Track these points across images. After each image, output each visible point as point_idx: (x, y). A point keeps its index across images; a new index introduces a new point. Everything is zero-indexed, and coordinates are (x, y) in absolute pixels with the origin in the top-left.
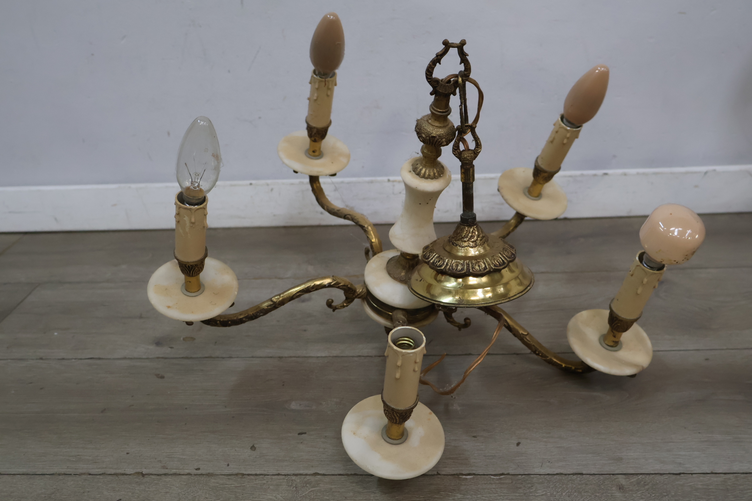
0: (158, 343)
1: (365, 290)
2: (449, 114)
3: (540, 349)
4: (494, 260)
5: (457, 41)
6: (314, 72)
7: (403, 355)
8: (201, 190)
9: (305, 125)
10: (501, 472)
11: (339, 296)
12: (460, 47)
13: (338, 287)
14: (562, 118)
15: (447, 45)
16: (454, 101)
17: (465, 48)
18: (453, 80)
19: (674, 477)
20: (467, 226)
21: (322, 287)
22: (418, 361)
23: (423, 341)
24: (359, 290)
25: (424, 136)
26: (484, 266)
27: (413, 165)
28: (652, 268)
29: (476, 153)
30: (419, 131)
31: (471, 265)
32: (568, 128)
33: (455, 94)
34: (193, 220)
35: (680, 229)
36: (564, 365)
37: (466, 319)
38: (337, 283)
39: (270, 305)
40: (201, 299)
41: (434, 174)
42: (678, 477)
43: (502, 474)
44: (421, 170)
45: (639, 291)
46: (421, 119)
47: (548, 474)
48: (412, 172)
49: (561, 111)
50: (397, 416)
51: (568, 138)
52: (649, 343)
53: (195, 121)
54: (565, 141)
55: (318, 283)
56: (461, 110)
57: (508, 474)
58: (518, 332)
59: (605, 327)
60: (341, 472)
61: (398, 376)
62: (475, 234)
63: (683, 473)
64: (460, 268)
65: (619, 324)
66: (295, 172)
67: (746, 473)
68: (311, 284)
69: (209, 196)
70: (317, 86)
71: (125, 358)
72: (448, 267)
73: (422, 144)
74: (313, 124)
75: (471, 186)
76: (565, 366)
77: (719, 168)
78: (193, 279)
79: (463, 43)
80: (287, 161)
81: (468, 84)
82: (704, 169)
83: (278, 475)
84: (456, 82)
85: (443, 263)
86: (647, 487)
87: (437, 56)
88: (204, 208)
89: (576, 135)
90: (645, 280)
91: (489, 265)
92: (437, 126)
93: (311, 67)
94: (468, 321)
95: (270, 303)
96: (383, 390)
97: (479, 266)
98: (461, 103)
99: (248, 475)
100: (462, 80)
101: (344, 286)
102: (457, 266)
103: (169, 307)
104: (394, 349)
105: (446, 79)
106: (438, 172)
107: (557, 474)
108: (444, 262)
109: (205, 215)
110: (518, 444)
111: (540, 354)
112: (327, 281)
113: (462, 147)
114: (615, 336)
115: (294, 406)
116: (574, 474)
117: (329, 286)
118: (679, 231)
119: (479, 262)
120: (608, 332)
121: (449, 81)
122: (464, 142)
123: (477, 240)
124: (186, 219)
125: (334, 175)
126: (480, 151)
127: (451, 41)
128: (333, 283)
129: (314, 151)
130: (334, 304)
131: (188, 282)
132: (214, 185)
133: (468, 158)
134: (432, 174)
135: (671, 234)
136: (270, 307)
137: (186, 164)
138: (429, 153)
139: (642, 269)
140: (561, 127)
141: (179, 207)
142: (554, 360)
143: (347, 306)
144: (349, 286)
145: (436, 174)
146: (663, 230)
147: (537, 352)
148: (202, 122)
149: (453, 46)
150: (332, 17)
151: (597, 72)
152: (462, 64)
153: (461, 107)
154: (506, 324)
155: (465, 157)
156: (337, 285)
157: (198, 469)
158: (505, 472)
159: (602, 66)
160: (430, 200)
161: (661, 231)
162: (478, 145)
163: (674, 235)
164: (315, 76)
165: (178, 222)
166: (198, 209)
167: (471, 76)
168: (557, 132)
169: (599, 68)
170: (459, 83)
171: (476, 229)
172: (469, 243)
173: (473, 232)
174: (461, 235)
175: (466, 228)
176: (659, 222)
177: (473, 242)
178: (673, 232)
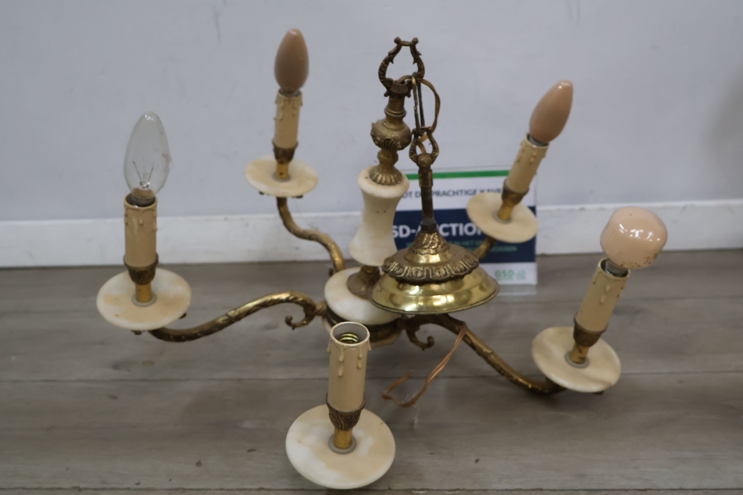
0: (116, 366)
1: (325, 307)
2: (404, 116)
3: (504, 368)
4: (456, 266)
5: (410, 40)
6: (280, 92)
7: (345, 349)
8: (150, 191)
9: (271, 147)
10: (456, 488)
11: (298, 315)
12: (413, 45)
13: (297, 303)
14: (528, 137)
15: (399, 43)
16: (409, 103)
17: (418, 47)
18: (408, 81)
20: (427, 233)
21: (280, 301)
22: (361, 356)
23: (366, 335)
24: (319, 307)
25: (378, 139)
26: (444, 272)
27: (370, 172)
28: (615, 275)
29: (433, 157)
30: (374, 136)
31: (430, 271)
32: (535, 146)
33: (409, 96)
34: (141, 222)
35: (642, 231)
36: (530, 386)
37: (430, 338)
38: (295, 298)
39: (226, 320)
40: (151, 309)
41: (391, 180)
43: (458, 490)
44: (378, 176)
45: (602, 300)
46: (377, 123)
47: (506, 490)
48: (369, 178)
49: (526, 129)
50: (343, 420)
51: (534, 157)
52: (617, 361)
53: (142, 118)
54: (532, 160)
55: (276, 297)
56: (416, 111)
57: (464, 490)
58: (482, 350)
59: (571, 342)
60: (287, 487)
61: (340, 373)
62: (435, 241)
65: (584, 337)
66: (261, 193)
68: (269, 298)
69: (159, 197)
70: (282, 104)
71: (80, 381)
72: (407, 274)
73: (378, 149)
74: (279, 145)
75: (429, 190)
76: (532, 387)
78: (143, 288)
79: (415, 42)
80: (253, 182)
81: (423, 86)
82: (682, 204)
83: (222, 489)
84: (410, 83)
85: (403, 271)
87: (390, 54)
88: (153, 210)
89: (542, 155)
90: (608, 288)
91: (450, 271)
92: (392, 129)
93: (276, 87)
94: (431, 340)
95: (226, 318)
96: (328, 393)
97: (439, 272)
98: (416, 104)
99: (190, 490)
100: (417, 81)
101: (302, 301)
102: (417, 272)
103: (117, 316)
104: (335, 342)
105: (400, 80)
106: (395, 179)
107: (516, 490)
108: (404, 269)
109: (155, 218)
110: (477, 461)
111: (506, 374)
112: (284, 296)
113: (419, 151)
114: (580, 352)
115: (247, 424)
116: (533, 490)
117: (287, 301)
118: (640, 234)
119: (439, 268)
120: (574, 349)
121: (403, 82)
122: (422, 147)
123: (438, 247)
124: (134, 220)
125: (300, 197)
126: (437, 156)
127: (403, 39)
128: (291, 298)
129: (281, 174)
130: (294, 321)
131: (138, 291)
132: (162, 185)
133: (425, 161)
134: (389, 180)
135: (631, 236)
136: (225, 322)
137: (134, 163)
138: (386, 158)
139: (605, 276)
140: (527, 146)
141: (127, 208)
142: (521, 380)
143: (307, 324)
144: (308, 302)
145: (393, 181)
146: (622, 232)
147: (502, 372)
148: (149, 118)
149: (405, 44)
150: (295, 33)
151: (560, 87)
152: (416, 64)
153: (415, 108)
154: (469, 341)
155: (422, 162)
156: (296, 301)
157: (138, 484)
158: (461, 488)
159: (565, 82)
160: (388, 207)
161: (620, 232)
162: (435, 149)
163: (635, 237)
164: (280, 95)
165: (126, 224)
166: (146, 210)
167: (426, 77)
168: (523, 151)
169: (562, 83)
170: (414, 84)
171: (436, 237)
172: (429, 251)
173: (433, 239)
174: (421, 243)
175: (427, 235)
176: (619, 224)
177: (433, 249)
178: (634, 234)
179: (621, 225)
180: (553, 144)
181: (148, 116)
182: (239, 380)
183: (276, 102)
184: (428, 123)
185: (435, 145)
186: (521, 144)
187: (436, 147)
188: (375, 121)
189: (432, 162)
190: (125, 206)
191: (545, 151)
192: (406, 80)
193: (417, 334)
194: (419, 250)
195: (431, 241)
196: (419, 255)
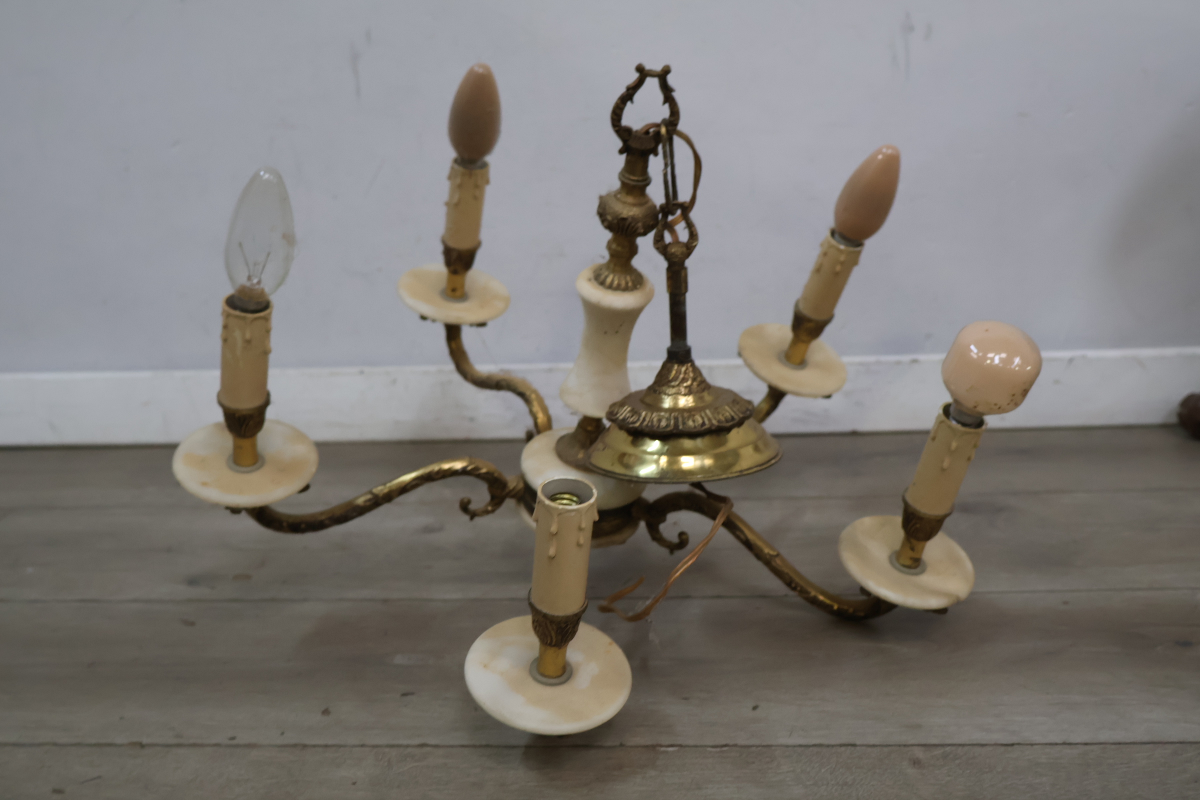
0: (192, 581)
1: (521, 485)
2: (648, 184)
3: (797, 580)
4: (718, 413)
5: (658, 67)
6: (456, 161)
7: (561, 513)
8: (262, 293)
9: (440, 248)
10: (724, 743)
11: (480, 495)
12: (663, 76)
13: (480, 476)
14: (833, 233)
15: (643, 73)
16: (656, 165)
17: (671, 80)
18: (654, 131)
19: (1003, 749)
20: (677, 363)
21: (453, 473)
22: (583, 526)
23: (592, 495)
24: (513, 483)
25: (609, 218)
26: (700, 421)
27: (595, 272)
28: (964, 425)
29: (689, 248)
30: (602, 214)
31: (680, 419)
32: (842, 247)
33: (656, 154)
34: (248, 336)
36: (836, 607)
37: (681, 534)
38: (476, 469)
39: (369, 500)
40: (255, 477)
41: (627, 283)
42: (1010, 748)
43: (726, 746)
44: (606, 277)
45: (946, 464)
46: (608, 195)
47: (800, 746)
48: (593, 281)
49: (830, 221)
50: (553, 629)
51: (842, 263)
52: (969, 565)
53: (256, 176)
54: (838, 268)
55: (446, 466)
56: (665, 175)
57: (735, 745)
58: (762, 551)
59: (898, 534)
61: (552, 551)
62: (689, 375)
63: (1019, 744)
64: (663, 423)
65: (918, 526)
66: (423, 318)
67: (1120, 744)
68: (435, 467)
69: (275, 299)
70: (458, 181)
72: (645, 423)
73: (608, 235)
74: (452, 244)
75: (682, 298)
76: (838, 609)
77: (1092, 353)
78: (245, 443)
79: (666, 71)
80: (411, 301)
81: (677, 140)
82: (1066, 354)
83: (362, 746)
84: (658, 133)
85: (638, 419)
86: (957, 762)
87: (628, 89)
88: (267, 319)
89: (854, 261)
90: (954, 445)
91: (709, 420)
92: (629, 204)
93: (450, 153)
94: (684, 537)
95: (369, 496)
97: (694, 421)
98: (666, 165)
99: (314, 746)
100: (668, 131)
101: (487, 473)
102: (660, 421)
103: (204, 484)
104: (546, 504)
105: (642, 129)
106: (633, 282)
107: (814, 745)
108: (640, 415)
109: (268, 331)
110: (755, 708)
111: (799, 588)
112: (458, 465)
113: (668, 238)
114: (912, 549)
115: (399, 660)
116: (841, 745)
117: (464, 472)
118: (1001, 359)
119: (694, 415)
120: (903, 545)
121: (647, 132)
122: (673, 232)
123: (692, 384)
124: (238, 334)
125: (482, 325)
126: (695, 246)
127: (648, 66)
128: (469, 468)
129: (454, 290)
130: (472, 507)
131: (237, 448)
132: (281, 282)
133: (678, 253)
134: (623, 283)
135: (989, 362)
136: (368, 504)
137: (240, 245)
138: (619, 249)
139: (950, 427)
140: (831, 246)
141: (227, 316)
142: (821, 598)
143: (493, 511)
144: (496, 475)
145: (630, 284)
146: (975, 356)
147: (793, 585)
148: (267, 176)
149: (652, 74)
150: (481, 71)
151: (880, 157)
152: (667, 105)
153: (665, 172)
154: (742, 537)
155: (673, 254)
156: (477, 473)
157: (233, 738)
158: (731, 743)
159: (888, 147)
160: (621, 326)
161: (973, 356)
162: (693, 236)
163: (993, 364)
164: (456, 167)
165: (225, 340)
166: (256, 319)
167: (681, 127)
168: (825, 254)
169: (884, 150)
170: (663, 136)
171: (691, 369)
172: (679, 390)
173: (685, 373)
174: (668, 377)
175: (676, 367)
176: (970, 345)
177: (686, 387)
178: (992, 359)
179: (972, 347)
180: (871, 244)
181: (265, 172)
182: (385, 601)
183: (450, 178)
184: (684, 196)
185: (693, 229)
186: (822, 245)
187: (694, 233)
188: (604, 192)
189: (688, 255)
190: (224, 312)
191: (859, 253)
192: (651, 130)
193: (662, 527)
194: (664, 388)
195: (682, 376)
196: (663, 396)
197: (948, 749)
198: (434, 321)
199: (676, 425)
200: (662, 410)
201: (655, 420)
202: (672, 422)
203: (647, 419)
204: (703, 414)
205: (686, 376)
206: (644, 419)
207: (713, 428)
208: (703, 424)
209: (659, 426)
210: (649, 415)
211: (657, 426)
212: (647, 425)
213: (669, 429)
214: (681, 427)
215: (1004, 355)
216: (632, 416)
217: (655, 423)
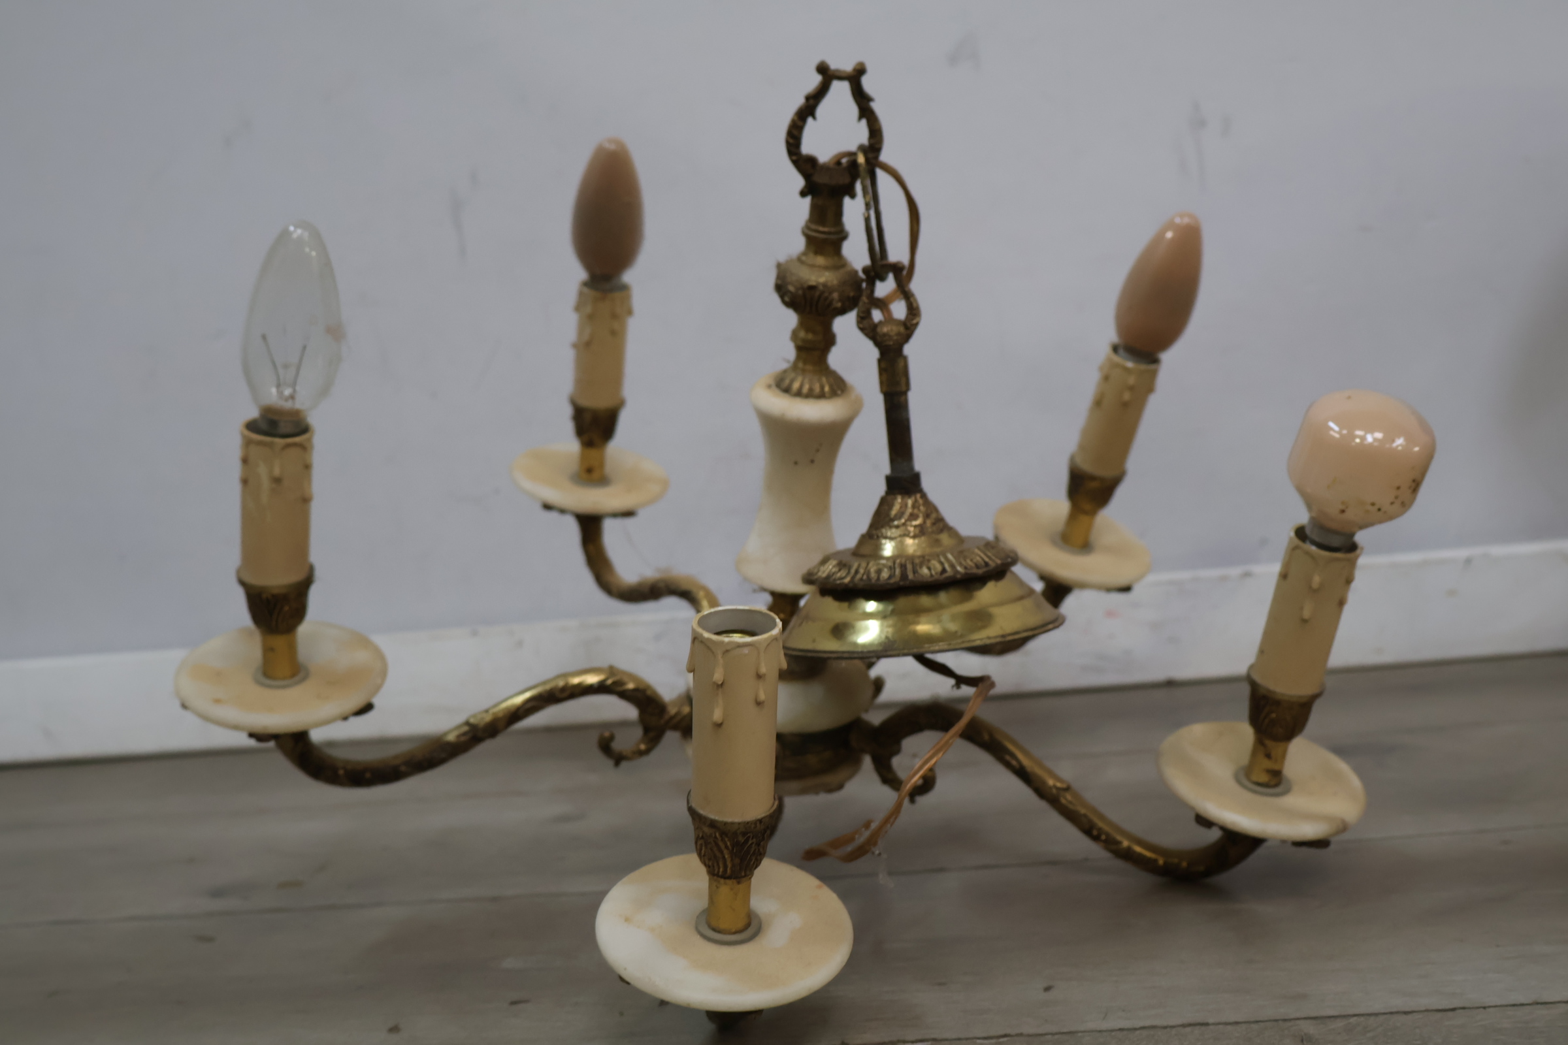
0: (217, 893)
2: (844, 237)
3: (1100, 824)
4: (965, 558)
5: (848, 67)
6: (585, 284)
7: (728, 650)
8: (297, 411)
9: (568, 411)
10: (1001, 1033)
12: (855, 78)
13: (623, 695)
14: (1115, 349)
15: (827, 75)
16: (853, 210)
17: (867, 83)
18: (848, 162)
19: (1439, 1015)
20: (901, 493)
21: (585, 691)
22: (763, 670)
23: (775, 625)
24: (674, 706)
25: (791, 288)
26: (939, 568)
27: (775, 378)
28: (1328, 549)
29: (909, 327)
30: (780, 288)
31: (909, 567)
32: (1130, 365)
33: (853, 196)
34: (277, 472)
36: (1161, 862)
38: (620, 683)
39: (464, 734)
40: (295, 693)
41: (822, 387)
42: (1450, 1014)
43: (1005, 1036)
44: (792, 381)
45: (1306, 614)
46: (790, 261)
47: (1121, 1030)
48: (774, 387)
49: (1110, 334)
50: (726, 847)
51: (1131, 388)
52: (1355, 782)
53: (283, 233)
54: (1127, 396)
55: (575, 681)
56: (867, 220)
57: (1021, 1035)
58: (1044, 783)
62: (919, 510)
63: (1464, 1008)
64: (885, 574)
65: (1274, 715)
66: (547, 507)
68: (559, 682)
70: (588, 309)
72: (859, 576)
73: (792, 318)
74: (585, 402)
75: (903, 398)
76: (1165, 863)
77: (1498, 550)
78: (279, 641)
79: (860, 71)
80: (527, 484)
81: (880, 174)
82: (1462, 553)
84: (854, 164)
85: (849, 573)
86: (1369, 1035)
87: (808, 98)
88: (305, 448)
89: (1147, 387)
91: (952, 566)
92: (819, 267)
93: (580, 274)
95: (464, 729)
97: (929, 569)
98: (867, 206)
100: (867, 160)
101: (636, 690)
102: (879, 572)
103: (217, 701)
104: (704, 638)
105: (832, 159)
106: (831, 387)
107: (1143, 1028)
108: (850, 568)
109: (307, 468)
110: (1047, 989)
111: (1103, 837)
112: (594, 678)
113: (877, 315)
114: (1268, 756)
116: (1184, 1026)
117: (602, 688)
118: (1376, 438)
119: (929, 561)
120: (1254, 753)
121: (838, 163)
122: (884, 309)
123: (924, 522)
124: (262, 470)
125: (628, 514)
126: (917, 324)
127: (834, 65)
128: (609, 682)
129: (589, 470)
130: (616, 746)
131: (268, 650)
132: (325, 391)
133: (892, 334)
134: (817, 389)
135: (1358, 440)
136: (463, 739)
137: (264, 337)
138: (810, 336)
139: (1307, 553)
140: (1116, 365)
141: (247, 443)
142: (1138, 849)
143: (647, 752)
144: (649, 693)
145: (827, 389)
146: (1337, 436)
147: (1095, 833)
148: (299, 231)
149: (840, 77)
150: (612, 147)
152: (864, 121)
153: (866, 215)
154: (1014, 763)
155: (885, 335)
156: (620, 689)
158: (1013, 1032)
159: (1182, 216)
160: (818, 451)
161: (1334, 437)
162: (913, 310)
163: (1366, 443)
164: (586, 290)
165: (245, 482)
166: (288, 446)
167: (884, 157)
168: (1106, 378)
169: (1178, 220)
170: (861, 164)
171: (921, 501)
172: (907, 530)
173: (914, 506)
174: (888, 515)
175: (899, 500)
176: (1328, 421)
177: (915, 526)
178: (1363, 438)
179: (1331, 424)
180: (1169, 358)
181: (296, 227)
183: (578, 308)
184: (897, 252)
185: (912, 299)
186: (1101, 369)
187: (915, 305)
188: (782, 259)
189: (907, 337)
190: (244, 437)
191: (1153, 375)
192: (844, 161)
193: (896, 762)
194: (884, 531)
195: (909, 510)
196: (883, 541)
197: (1353, 1020)
198: (562, 511)
199: (904, 575)
200: (883, 558)
201: (873, 570)
202: (898, 571)
203: (862, 571)
204: (942, 559)
205: (916, 511)
206: (857, 572)
207: (958, 576)
208: (944, 571)
209: (878, 578)
210: (864, 565)
211: (876, 578)
212: (861, 579)
213: (892, 581)
214: (911, 576)
215: (1379, 435)
216: (840, 570)
217: (873, 575)
